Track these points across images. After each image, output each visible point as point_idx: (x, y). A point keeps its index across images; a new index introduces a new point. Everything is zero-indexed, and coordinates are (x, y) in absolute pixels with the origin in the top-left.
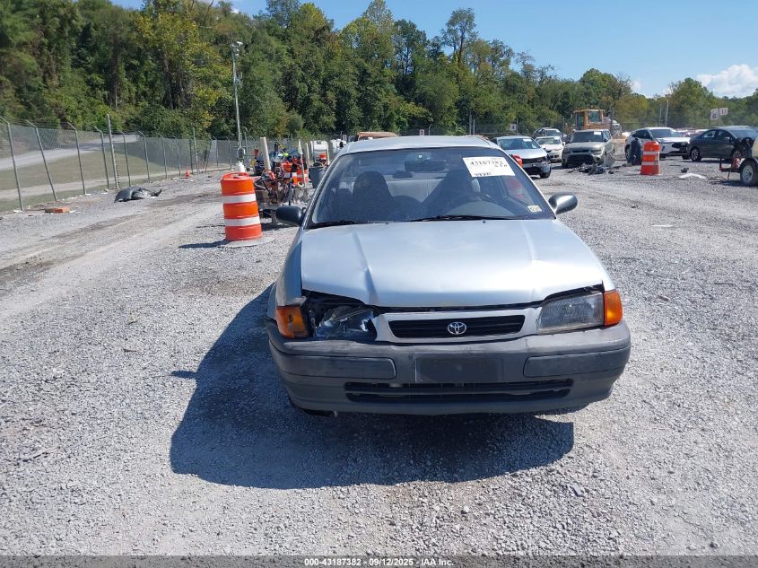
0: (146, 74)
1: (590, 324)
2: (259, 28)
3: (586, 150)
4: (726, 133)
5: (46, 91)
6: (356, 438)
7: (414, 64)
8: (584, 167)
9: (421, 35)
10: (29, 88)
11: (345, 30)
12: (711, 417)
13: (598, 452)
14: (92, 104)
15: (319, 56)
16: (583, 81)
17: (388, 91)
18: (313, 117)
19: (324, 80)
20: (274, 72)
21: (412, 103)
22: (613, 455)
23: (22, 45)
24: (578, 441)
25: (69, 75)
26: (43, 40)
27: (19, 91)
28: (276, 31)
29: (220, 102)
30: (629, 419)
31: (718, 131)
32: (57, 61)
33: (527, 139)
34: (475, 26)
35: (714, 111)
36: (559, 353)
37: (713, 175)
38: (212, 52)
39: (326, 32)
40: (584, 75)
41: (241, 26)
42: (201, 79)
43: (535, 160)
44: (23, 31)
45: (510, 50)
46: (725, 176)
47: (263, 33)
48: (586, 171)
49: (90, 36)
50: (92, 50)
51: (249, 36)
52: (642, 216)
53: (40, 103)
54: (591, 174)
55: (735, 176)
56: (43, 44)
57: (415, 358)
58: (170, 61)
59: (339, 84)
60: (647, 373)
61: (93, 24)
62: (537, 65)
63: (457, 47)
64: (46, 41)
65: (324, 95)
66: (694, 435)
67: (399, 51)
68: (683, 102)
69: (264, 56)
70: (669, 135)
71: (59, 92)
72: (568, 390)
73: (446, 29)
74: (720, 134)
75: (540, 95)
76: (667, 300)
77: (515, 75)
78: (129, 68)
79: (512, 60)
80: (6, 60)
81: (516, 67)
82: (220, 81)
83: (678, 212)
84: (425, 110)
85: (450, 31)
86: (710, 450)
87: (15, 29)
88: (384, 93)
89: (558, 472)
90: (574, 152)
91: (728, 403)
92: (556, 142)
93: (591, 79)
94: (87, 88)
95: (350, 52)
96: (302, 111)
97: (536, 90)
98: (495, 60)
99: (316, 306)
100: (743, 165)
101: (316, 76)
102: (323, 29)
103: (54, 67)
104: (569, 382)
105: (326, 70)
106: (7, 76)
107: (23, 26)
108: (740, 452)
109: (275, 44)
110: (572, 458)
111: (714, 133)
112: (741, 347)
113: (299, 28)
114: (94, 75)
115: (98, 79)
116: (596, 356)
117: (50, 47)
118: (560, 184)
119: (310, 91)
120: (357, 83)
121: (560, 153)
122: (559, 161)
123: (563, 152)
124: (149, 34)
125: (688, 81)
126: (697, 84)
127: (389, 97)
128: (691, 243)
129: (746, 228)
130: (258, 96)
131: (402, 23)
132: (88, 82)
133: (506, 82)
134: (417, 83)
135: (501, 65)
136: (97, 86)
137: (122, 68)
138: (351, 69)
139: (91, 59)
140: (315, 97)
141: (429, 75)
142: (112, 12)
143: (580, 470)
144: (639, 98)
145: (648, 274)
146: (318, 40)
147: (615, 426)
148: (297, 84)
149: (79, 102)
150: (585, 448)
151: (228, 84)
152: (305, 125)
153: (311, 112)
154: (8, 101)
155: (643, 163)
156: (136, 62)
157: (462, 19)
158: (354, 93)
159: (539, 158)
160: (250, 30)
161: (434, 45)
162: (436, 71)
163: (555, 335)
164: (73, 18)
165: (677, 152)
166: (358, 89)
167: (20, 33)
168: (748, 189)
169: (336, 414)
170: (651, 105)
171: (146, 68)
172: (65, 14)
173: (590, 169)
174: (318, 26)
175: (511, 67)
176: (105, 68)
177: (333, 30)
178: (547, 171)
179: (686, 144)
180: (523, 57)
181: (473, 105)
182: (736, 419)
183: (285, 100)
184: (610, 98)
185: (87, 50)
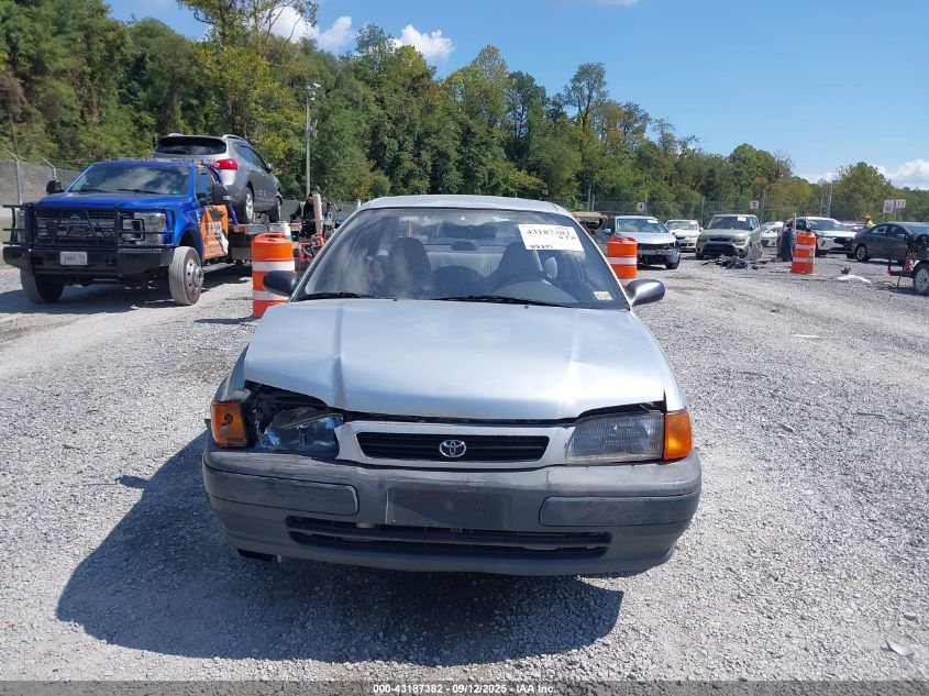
0: (206, 116)
1: (644, 456)
2: (344, 70)
3: (727, 239)
4: (901, 230)
5: (83, 128)
6: (316, 593)
7: (529, 125)
8: (723, 258)
9: (540, 91)
10: (63, 124)
11: (449, 80)
12: (818, 599)
13: (647, 639)
14: (138, 147)
15: (415, 107)
16: (733, 158)
17: (495, 155)
18: (402, 181)
19: (419, 137)
20: (359, 123)
21: (524, 172)
22: (667, 647)
23: (60, 74)
24: (623, 621)
25: (113, 112)
26: (85, 68)
27: (51, 126)
28: (365, 75)
29: (290, 154)
30: (703, 594)
31: (890, 226)
32: (100, 93)
33: (653, 220)
34: (605, 83)
35: (889, 203)
36: (591, 494)
37: (881, 279)
38: (285, 95)
39: (425, 81)
40: (735, 150)
41: (323, 68)
42: (269, 126)
43: (660, 246)
44: (63, 57)
45: (646, 115)
46: (894, 280)
47: (350, 77)
48: (724, 264)
49: (145, 69)
50: (145, 85)
51: (332, 79)
52: (781, 322)
53: (74, 143)
54: (730, 267)
55: (906, 282)
56: (84, 73)
57: (387, 487)
58: (234, 103)
59: (436, 142)
60: (744, 529)
61: (148, 55)
62: (678, 136)
63: (583, 108)
64: (88, 70)
65: (418, 155)
66: (787, 624)
67: (512, 108)
68: (854, 191)
69: (346, 103)
70: (831, 227)
71: (98, 130)
72: (605, 549)
73: (570, 86)
74: (893, 229)
75: (680, 172)
76: (791, 431)
77: (651, 145)
78: (187, 108)
79: (649, 127)
80: (40, 89)
81: (652, 135)
82: (293, 129)
83: (829, 321)
84: (538, 181)
85: (574, 88)
86: (806, 649)
87: (55, 54)
88: (490, 156)
89: (581, 667)
90: (712, 240)
91: (845, 580)
92: (691, 227)
93: (742, 156)
94: (134, 128)
95: (453, 106)
96: (390, 173)
97: (676, 165)
98: (627, 126)
99: (264, 405)
100: (917, 269)
101: (409, 132)
102: (422, 76)
103: (95, 100)
104: (606, 538)
105: (423, 124)
106: (39, 108)
107: (64, 51)
108: (848, 656)
109: (363, 89)
110: (607, 645)
111: (885, 228)
112: (877, 501)
113: (393, 73)
114: (143, 114)
115: (149, 119)
116: (646, 503)
117: (92, 78)
118: (689, 277)
119: (400, 149)
120: (459, 143)
121: (695, 240)
122: (693, 251)
123: (699, 240)
124: (211, 69)
125: (861, 166)
126: (872, 171)
127: (496, 162)
128: (838, 359)
129: (912, 346)
130: (336, 149)
131: (518, 75)
132: (136, 122)
133: (639, 153)
134: (532, 148)
135: (634, 133)
136: (146, 126)
137: (178, 108)
138: (452, 126)
139: (141, 94)
140: (405, 156)
141: (547, 139)
142: (172, 41)
143: (614, 666)
144: (801, 182)
145: (773, 396)
146: (415, 89)
147: (681, 603)
148: (386, 140)
149: (123, 144)
150: (630, 632)
151: (301, 134)
152: (392, 188)
153: (401, 173)
154: (37, 138)
155: (795, 259)
156: (195, 102)
157: (590, 75)
158: (454, 155)
159: (666, 245)
160: (333, 72)
161: (554, 103)
162: (555, 135)
163: (590, 468)
164: (123, 44)
165: (840, 249)
166: (459, 151)
167: (60, 59)
168: (921, 299)
169: (279, 558)
170: (814, 192)
171: (206, 109)
172: (114, 41)
173: (729, 262)
174: (417, 72)
175: (646, 136)
176: (159, 107)
177: (435, 78)
178: (675, 261)
179: (852, 240)
180: (662, 125)
181: (597, 178)
182: (853, 605)
183: (369, 157)
184: (765, 180)
185: (140, 83)
